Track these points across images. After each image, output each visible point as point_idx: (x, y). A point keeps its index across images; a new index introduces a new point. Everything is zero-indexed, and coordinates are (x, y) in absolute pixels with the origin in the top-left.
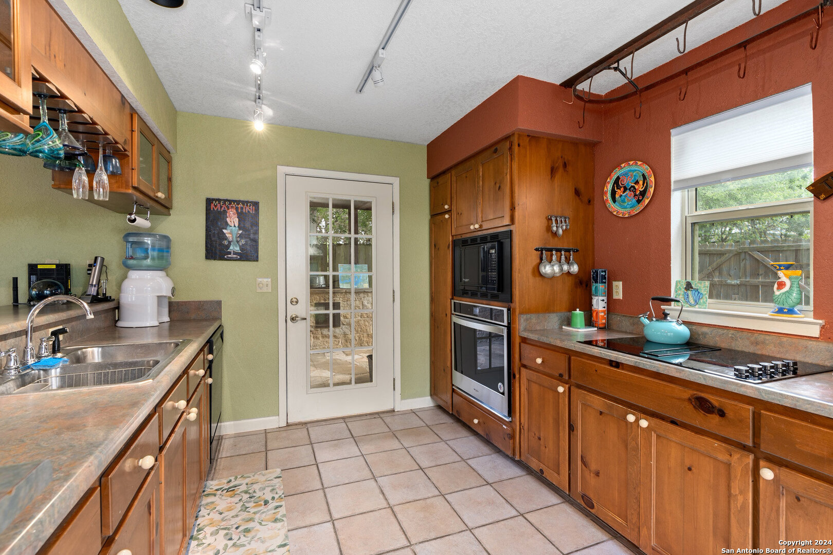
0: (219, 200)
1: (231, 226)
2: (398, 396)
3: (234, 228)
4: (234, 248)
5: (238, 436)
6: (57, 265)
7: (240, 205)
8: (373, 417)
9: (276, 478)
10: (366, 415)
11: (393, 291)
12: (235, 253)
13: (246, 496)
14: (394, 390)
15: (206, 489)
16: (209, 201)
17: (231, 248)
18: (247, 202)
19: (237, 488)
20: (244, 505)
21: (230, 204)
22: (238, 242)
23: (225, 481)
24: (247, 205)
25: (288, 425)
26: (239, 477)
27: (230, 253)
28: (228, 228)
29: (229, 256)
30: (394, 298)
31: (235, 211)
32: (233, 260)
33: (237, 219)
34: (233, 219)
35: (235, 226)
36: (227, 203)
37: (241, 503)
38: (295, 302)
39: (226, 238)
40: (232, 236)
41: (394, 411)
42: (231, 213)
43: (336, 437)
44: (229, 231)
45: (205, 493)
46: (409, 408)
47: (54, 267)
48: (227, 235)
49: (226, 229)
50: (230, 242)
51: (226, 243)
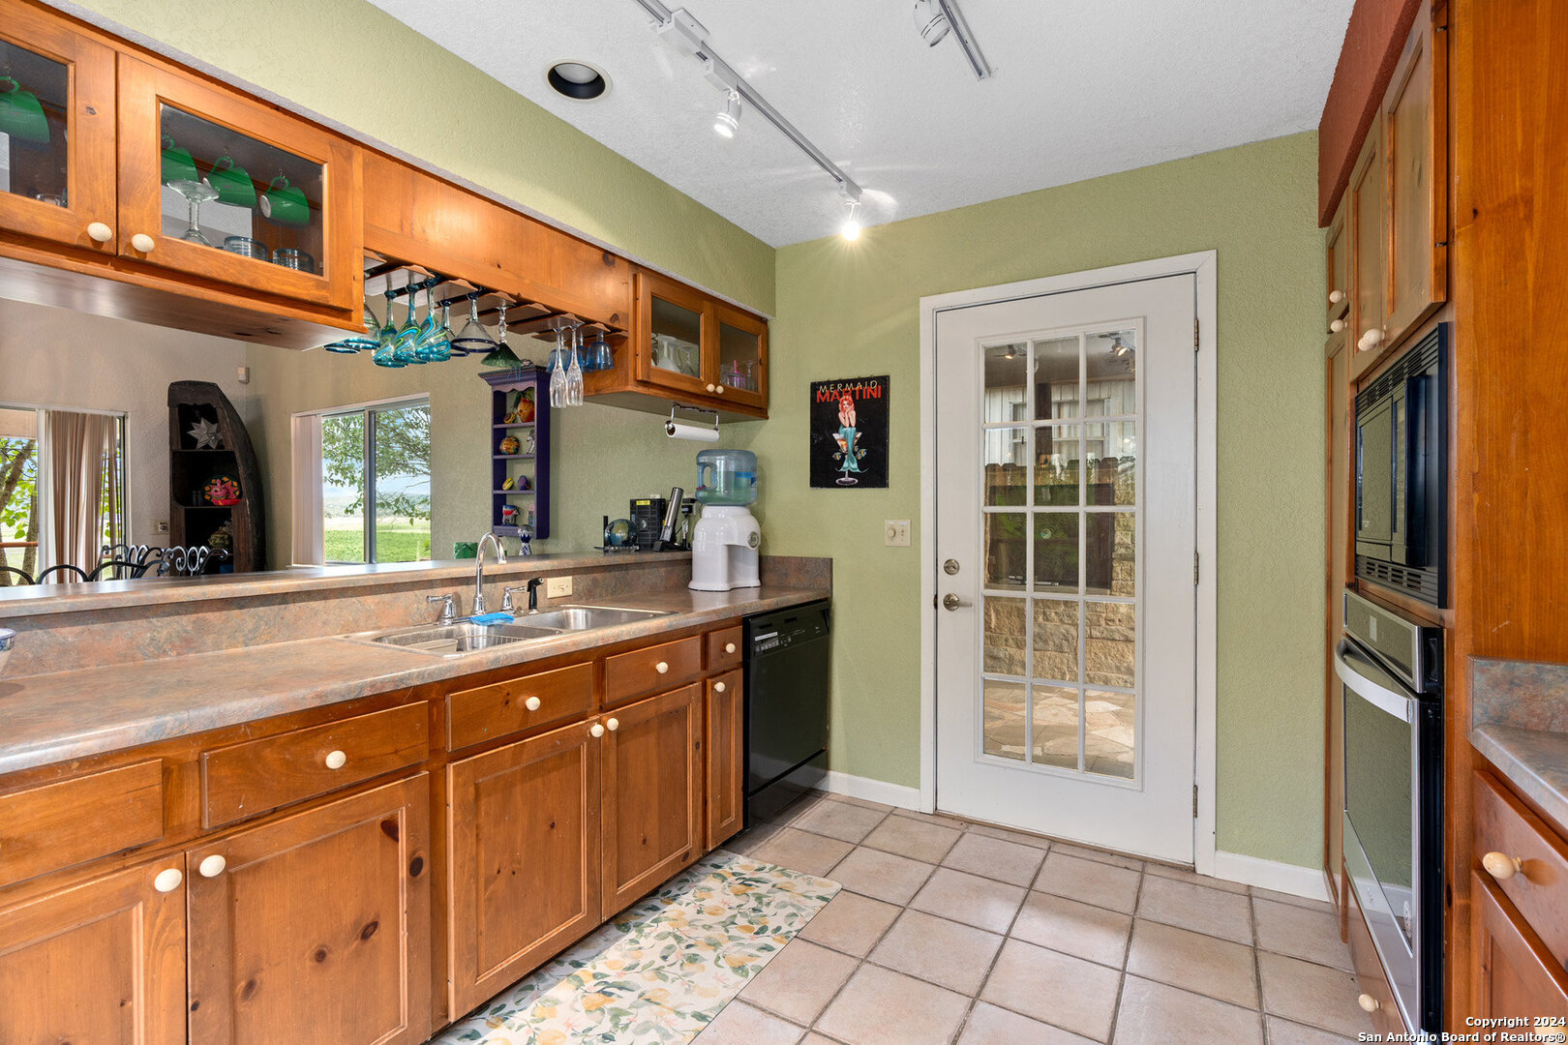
0: (828, 383)
1: (845, 427)
2: (1207, 838)
3: (849, 429)
4: (851, 465)
5: (853, 803)
6: (652, 501)
7: (859, 386)
8: (1124, 863)
9: (819, 897)
10: (1112, 853)
11: (1197, 554)
12: (851, 474)
13: (753, 903)
14: (1196, 815)
15: (725, 866)
16: (815, 387)
17: (846, 464)
18: (869, 379)
19: (757, 884)
20: (735, 916)
21: (843, 387)
22: (855, 453)
23: (756, 866)
24: (869, 385)
25: (937, 813)
26: (779, 868)
27: (843, 475)
28: (841, 430)
29: (843, 479)
30: (1197, 574)
31: (850, 398)
32: (849, 487)
33: (854, 413)
34: (848, 415)
35: (850, 426)
36: (839, 386)
37: (735, 912)
38: (951, 567)
39: (837, 448)
40: (847, 444)
41: (1194, 871)
42: (845, 402)
43: (996, 874)
44: (842, 436)
45: (719, 871)
46: (1245, 881)
47: (648, 503)
48: (840, 443)
49: (837, 432)
50: (843, 455)
51: (838, 456)
